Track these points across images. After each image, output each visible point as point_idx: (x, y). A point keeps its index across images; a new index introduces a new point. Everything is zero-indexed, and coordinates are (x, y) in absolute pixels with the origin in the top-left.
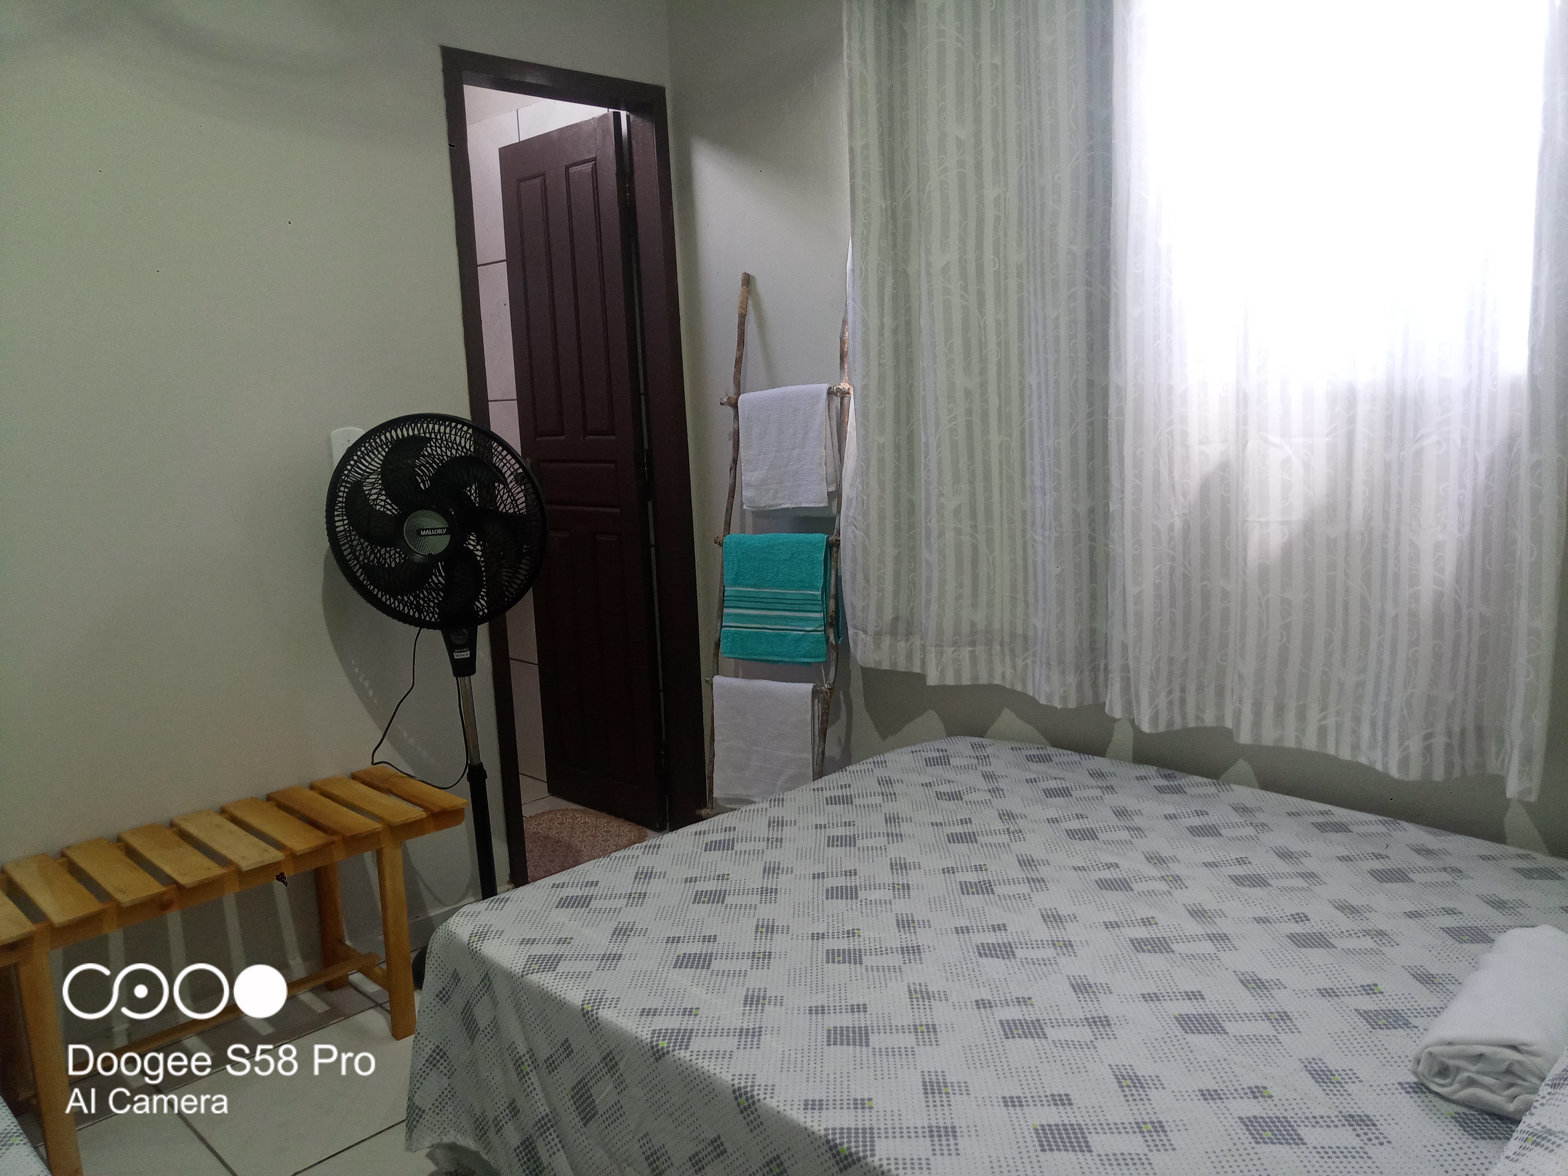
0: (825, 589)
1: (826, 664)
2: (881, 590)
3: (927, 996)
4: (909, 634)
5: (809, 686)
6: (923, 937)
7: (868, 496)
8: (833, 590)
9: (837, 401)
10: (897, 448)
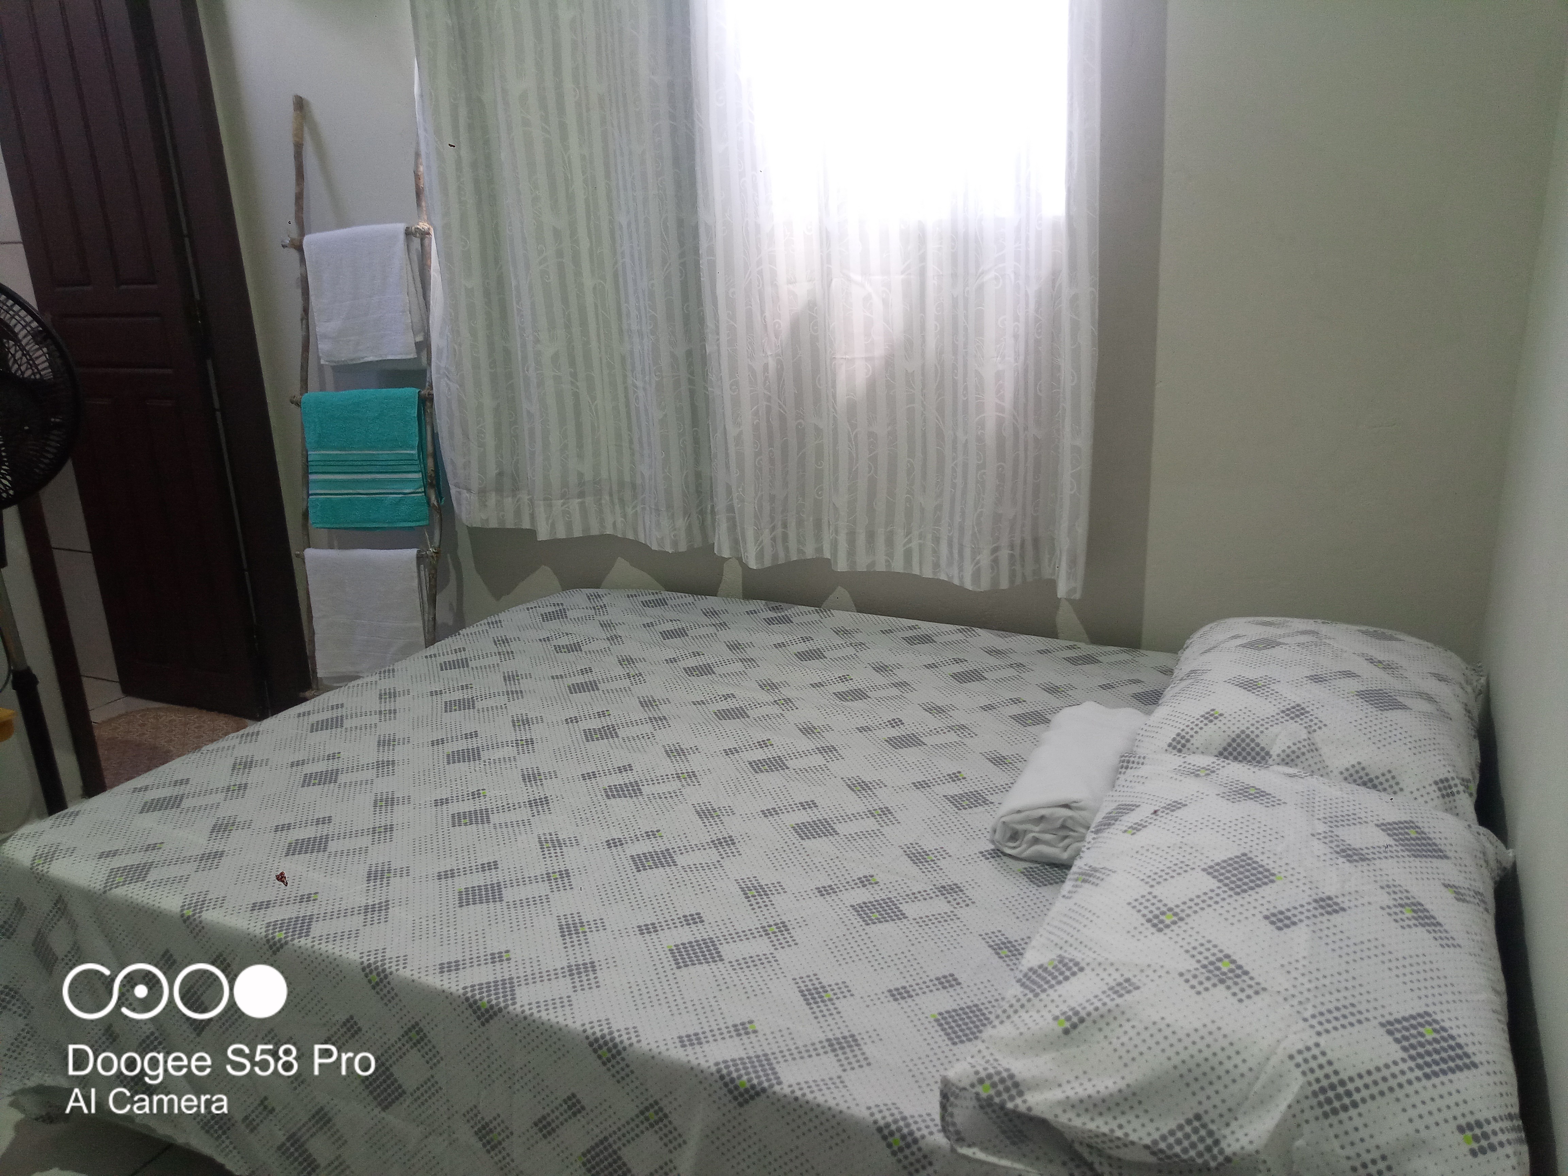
0: (421, 447)
1: (430, 528)
2: (482, 445)
3: (558, 844)
4: (515, 490)
5: (413, 552)
6: (549, 788)
7: (460, 345)
8: (430, 448)
9: (416, 242)
10: (487, 293)
